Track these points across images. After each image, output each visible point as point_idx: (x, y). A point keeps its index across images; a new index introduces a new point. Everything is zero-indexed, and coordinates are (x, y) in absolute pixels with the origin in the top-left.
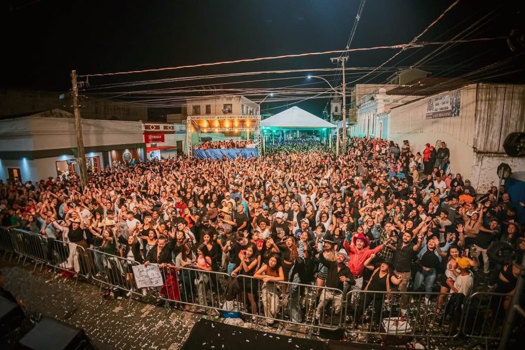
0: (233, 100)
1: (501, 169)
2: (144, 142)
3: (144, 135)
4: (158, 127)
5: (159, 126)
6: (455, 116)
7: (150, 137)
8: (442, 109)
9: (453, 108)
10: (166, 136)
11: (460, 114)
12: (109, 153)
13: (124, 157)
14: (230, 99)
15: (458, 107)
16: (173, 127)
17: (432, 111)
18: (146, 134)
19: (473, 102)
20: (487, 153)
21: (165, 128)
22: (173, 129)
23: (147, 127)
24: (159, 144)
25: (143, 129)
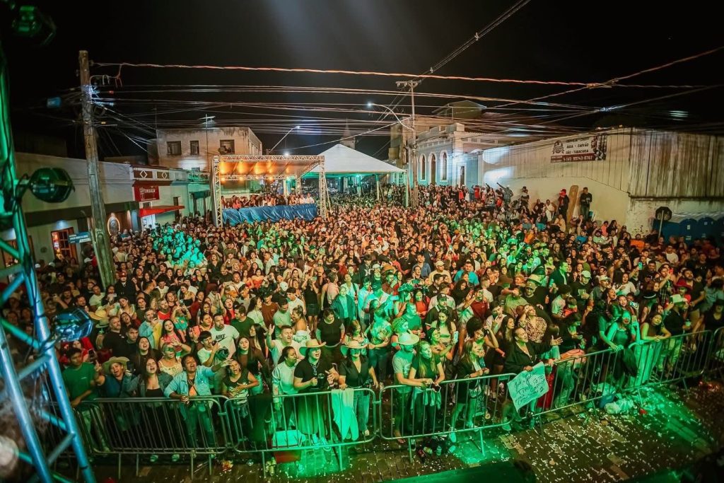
0: (235, 134)
1: (661, 212)
2: (134, 200)
3: (133, 188)
4: (150, 175)
5: (151, 172)
6: (599, 159)
7: (142, 191)
8: (577, 152)
9: (596, 151)
10: (160, 188)
11: (607, 158)
12: (88, 220)
13: (110, 226)
14: (231, 133)
15: (604, 151)
16: (168, 174)
17: (561, 154)
18: (138, 185)
19: (626, 147)
20: (638, 197)
21: (159, 175)
22: (168, 177)
23: (137, 174)
24: (153, 203)
25: (132, 177)
